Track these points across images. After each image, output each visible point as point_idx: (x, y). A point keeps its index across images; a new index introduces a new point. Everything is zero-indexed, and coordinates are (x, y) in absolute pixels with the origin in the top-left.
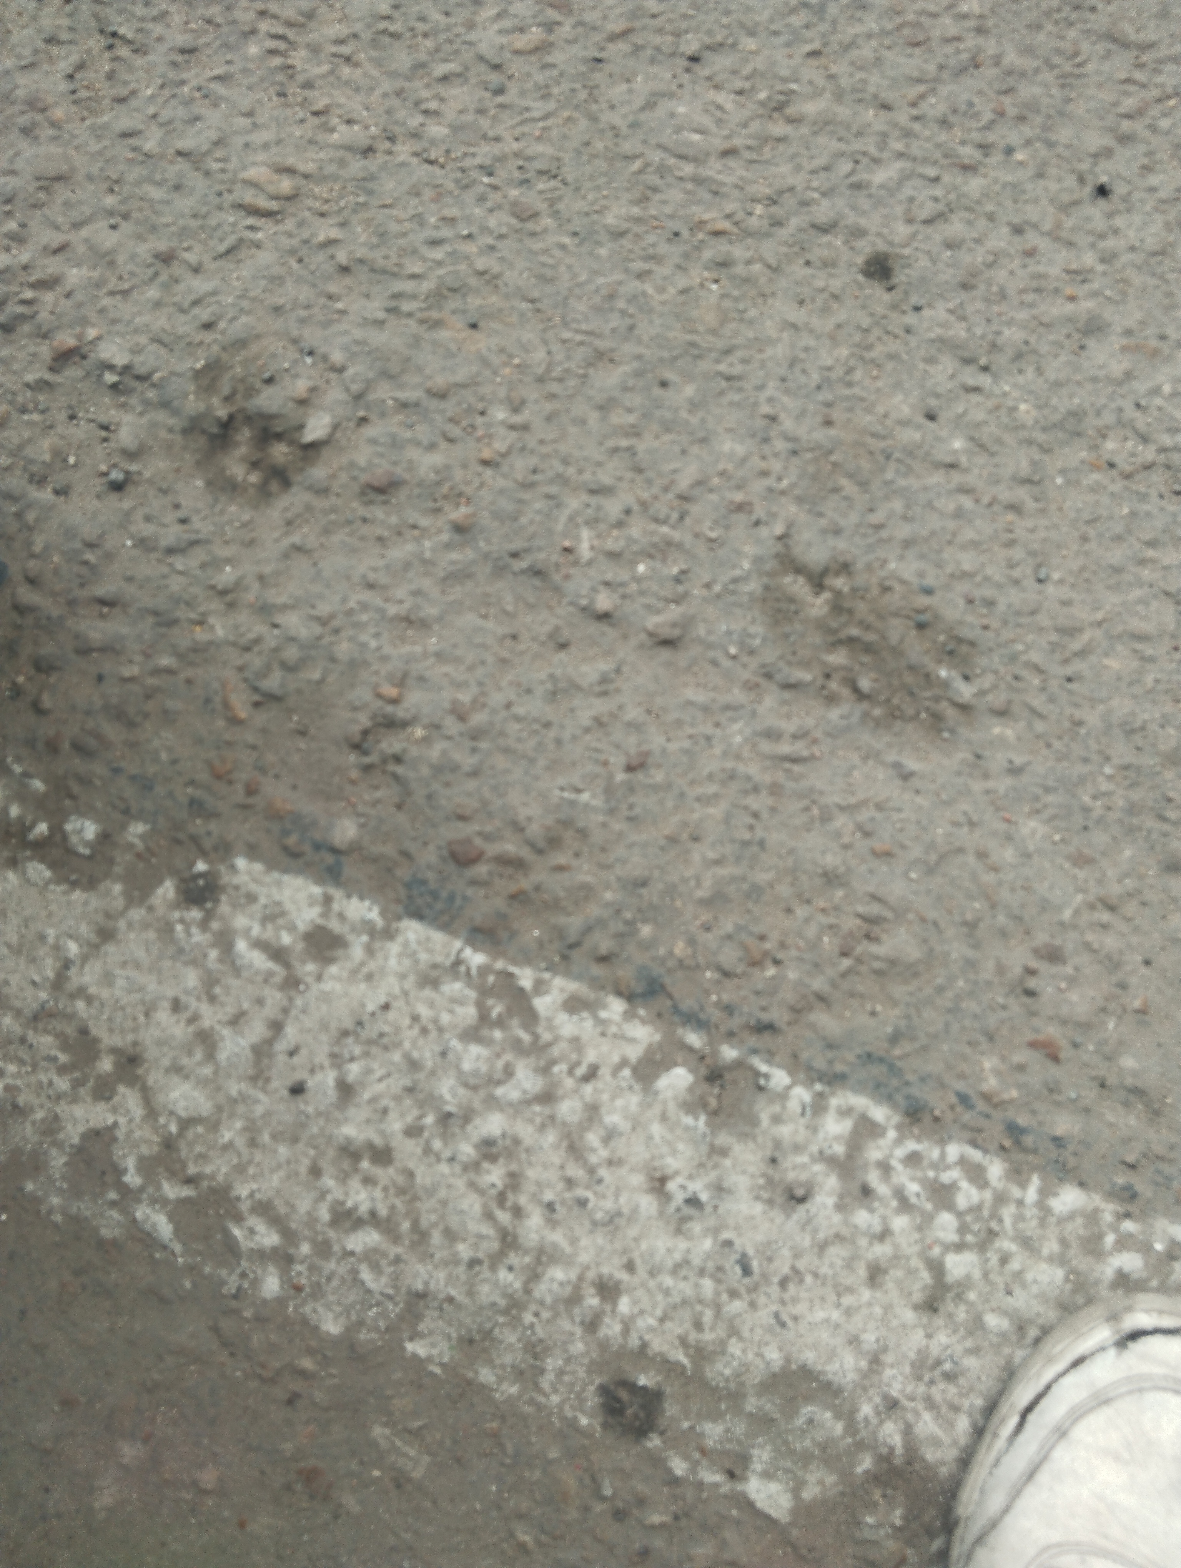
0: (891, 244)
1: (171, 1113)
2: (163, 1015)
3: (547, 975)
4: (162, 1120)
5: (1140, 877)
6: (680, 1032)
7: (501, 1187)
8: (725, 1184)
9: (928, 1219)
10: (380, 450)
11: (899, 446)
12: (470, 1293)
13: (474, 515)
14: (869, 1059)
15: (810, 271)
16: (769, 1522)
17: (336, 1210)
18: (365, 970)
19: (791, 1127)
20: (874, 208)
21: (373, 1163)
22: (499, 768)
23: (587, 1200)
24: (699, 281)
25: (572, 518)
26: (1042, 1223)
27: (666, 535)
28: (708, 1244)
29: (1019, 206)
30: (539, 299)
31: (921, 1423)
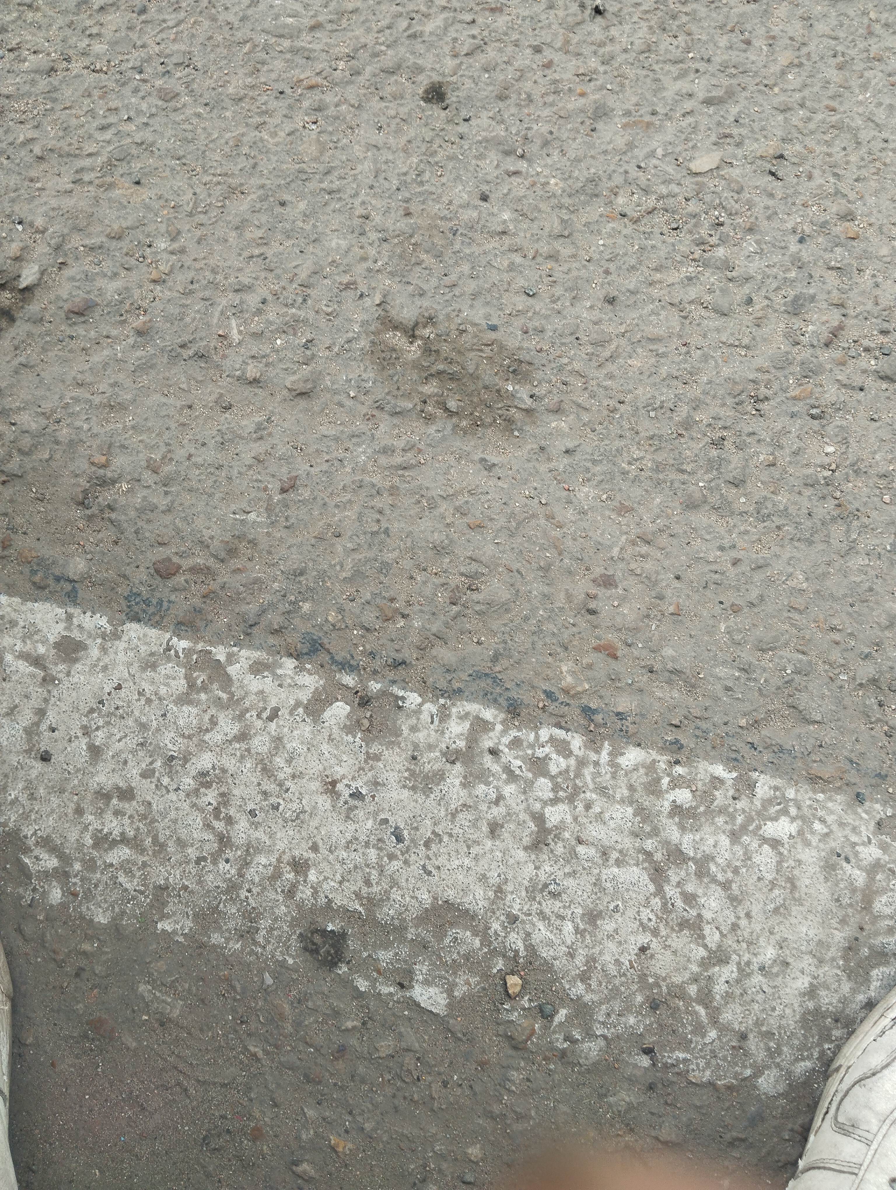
0: (443, 75)
3: (235, 649)
5: (668, 517)
6: (338, 676)
7: (215, 804)
8: (380, 780)
9: (530, 784)
10: (77, 284)
11: (462, 224)
12: (200, 882)
13: (150, 321)
14: (478, 676)
15: (384, 104)
16: (432, 1017)
17: (97, 837)
18: (101, 664)
19: (425, 732)
20: (428, 50)
21: (119, 800)
22: (187, 504)
23: (279, 804)
24: (301, 124)
25: (222, 313)
26: (614, 776)
27: (294, 315)
28: (370, 824)
29: (536, 32)
30: (184, 156)
31: (537, 932)
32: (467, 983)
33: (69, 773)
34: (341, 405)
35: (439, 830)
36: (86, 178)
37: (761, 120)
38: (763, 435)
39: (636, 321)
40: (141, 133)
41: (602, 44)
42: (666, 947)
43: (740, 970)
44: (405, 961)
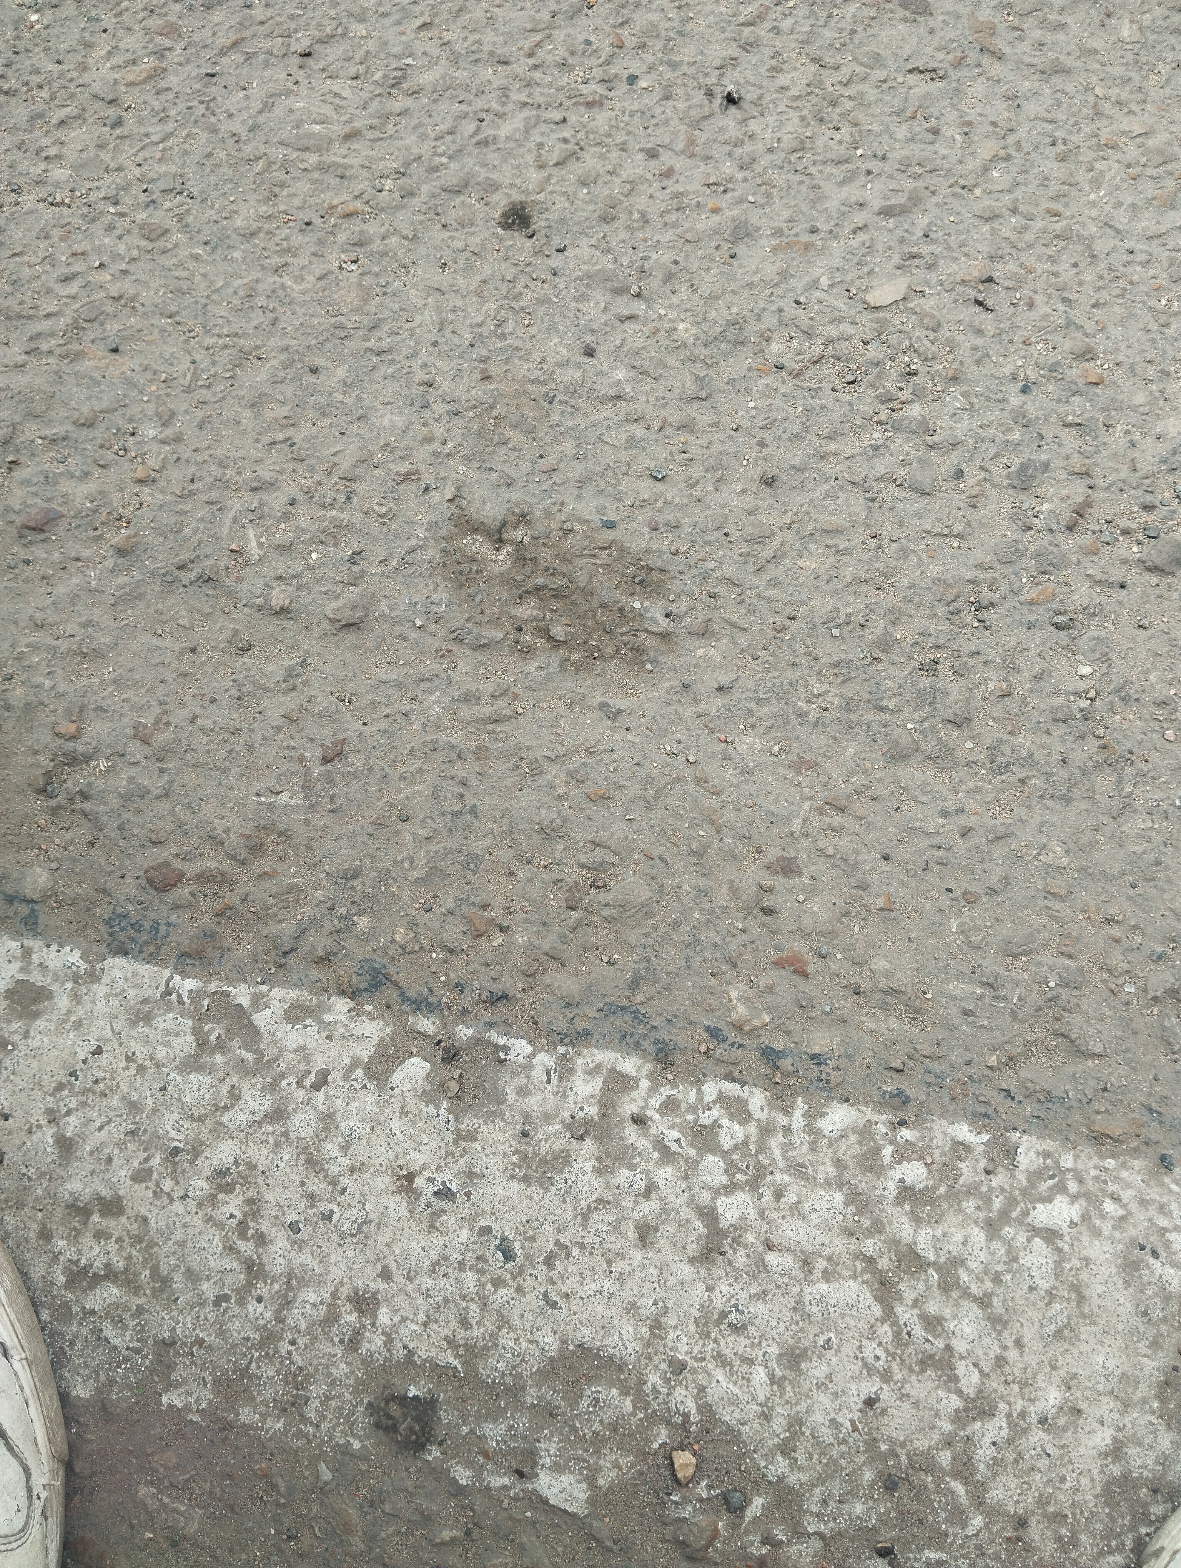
0: (527, 192)
3: (264, 988)
5: (866, 773)
6: (411, 1020)
7: (239, 1215)
8: (476, 1169)
9: (693, 1165)
10: (33, 489)
11: (561, 387)
12: (221, 1333)
13: (136, 535)
14: (611, 1010)
15: (448, 234)
16: (567, 1519)
17: (71, 1271)
18: (73, 1019)
19: (539, 1096)
20: (505, 160)
21: (102, 1216)
22: (192, 784)
23: (332, 1212)
24: (337, 264)
25: (235, 520)
26: (813, 1150)
27: (335, 518)
28: (464, 1235)
29: (649, 131)
30: (178, 313)
31: (714, 1384)
32: (616, 1465)
33: (29, 1178)
34: (403, 638)
35: (565, 1239)
36: (44, 346)
37: (959, 232)
38: (992, 654)
39: (805, 507)
40: (119, 284)
41: (738, 143)
42: (903, 1397)
43: (1012, 1425)
44: (524, 1438)
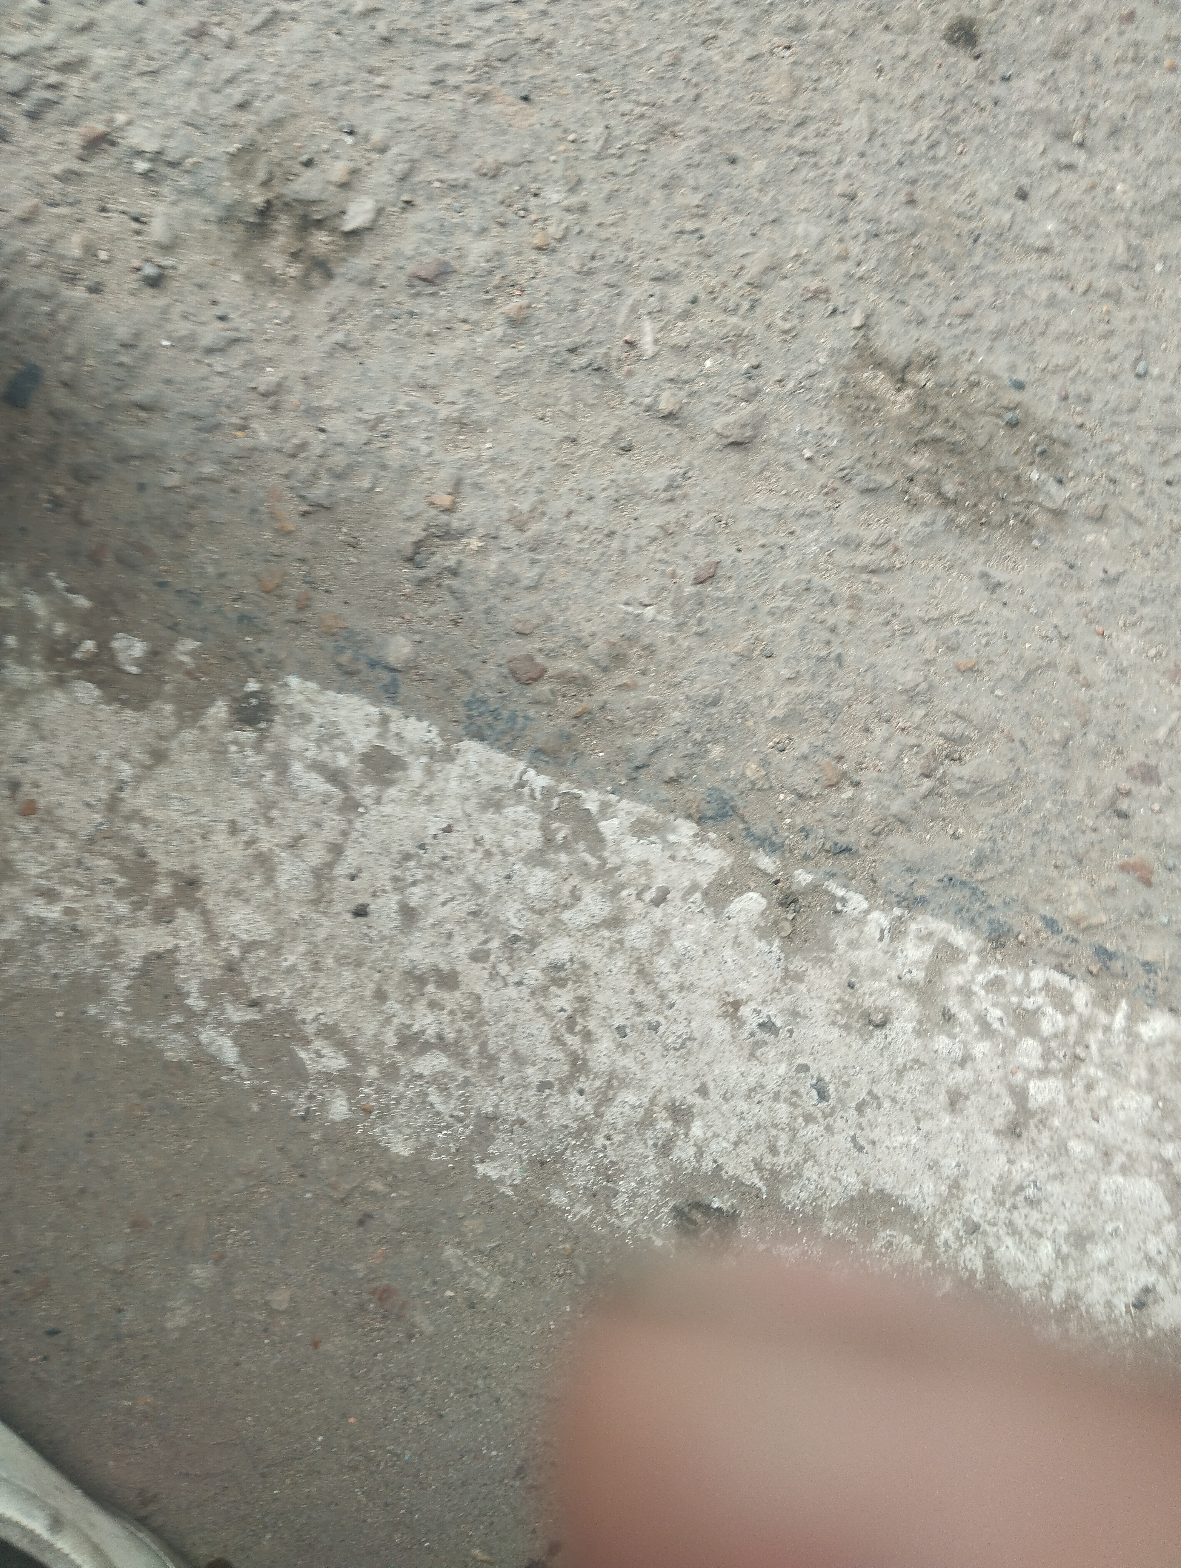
1: (233, 937)
2: (221, 838)
3: (613, 798)
4: (224, 944)
6: (752, 855)
7: (569, 1012)
8: (800, 1009)
9: (1011, 1044)
10: (427, 236)
11: (988, 228)
12: (541, 1116)
13: (529, 306)
14: (950, 883)
15: (889, 37)
17: (403, 1034)
18: (425, 793)
19: (869, 952)
21: (438, 987)
22: (562, 580)
23: (659, 1024)
24: (768, 47)
25: (633, 309)
26: (1130, 1051)
27: (735, 326)
28: (783, 1068)
30: (595, 69)
31: (1003, 1249)
33: (371, 940)
34: (789, 467)
35: (877, 1090)
36: (453, 79)
40: (533, 23)
42: (1176, 1291)
